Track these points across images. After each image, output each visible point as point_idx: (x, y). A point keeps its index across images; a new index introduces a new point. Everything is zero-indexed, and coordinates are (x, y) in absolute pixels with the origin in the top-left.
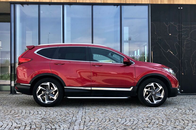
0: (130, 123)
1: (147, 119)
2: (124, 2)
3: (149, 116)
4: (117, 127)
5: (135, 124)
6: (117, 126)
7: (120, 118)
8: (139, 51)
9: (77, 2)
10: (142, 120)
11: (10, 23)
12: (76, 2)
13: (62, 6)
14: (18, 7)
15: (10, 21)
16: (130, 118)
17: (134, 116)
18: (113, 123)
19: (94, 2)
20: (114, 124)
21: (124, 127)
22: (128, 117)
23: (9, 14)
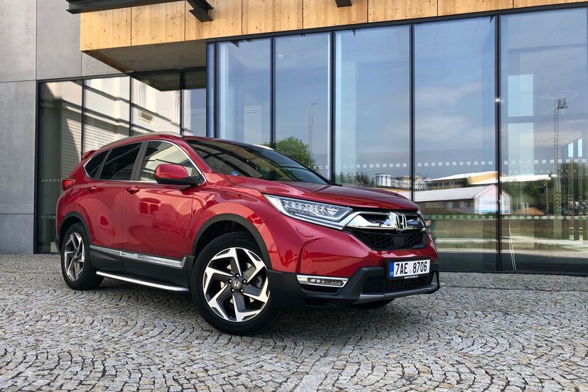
0: (482, 349)
1: (539, 345)
2: (507, 4)
3: (551, 339)
4: (439, 358)
5: (493, 354)
6: (439, 355)
7: (460, 336)
8: (580, 142)
9: (369, 22)
10: (523, 347)
11: (205, 90)
12: (365, 21)
13: (328, 36)
14: (224, 49)
15: (204, 85)
16: (489, 339)
17: (504, 334)
18: (432, 347)
19: (417, 17)
20: (435, 349)
21: (458, 359)
22: (483, 337)
23: (204, 69)
